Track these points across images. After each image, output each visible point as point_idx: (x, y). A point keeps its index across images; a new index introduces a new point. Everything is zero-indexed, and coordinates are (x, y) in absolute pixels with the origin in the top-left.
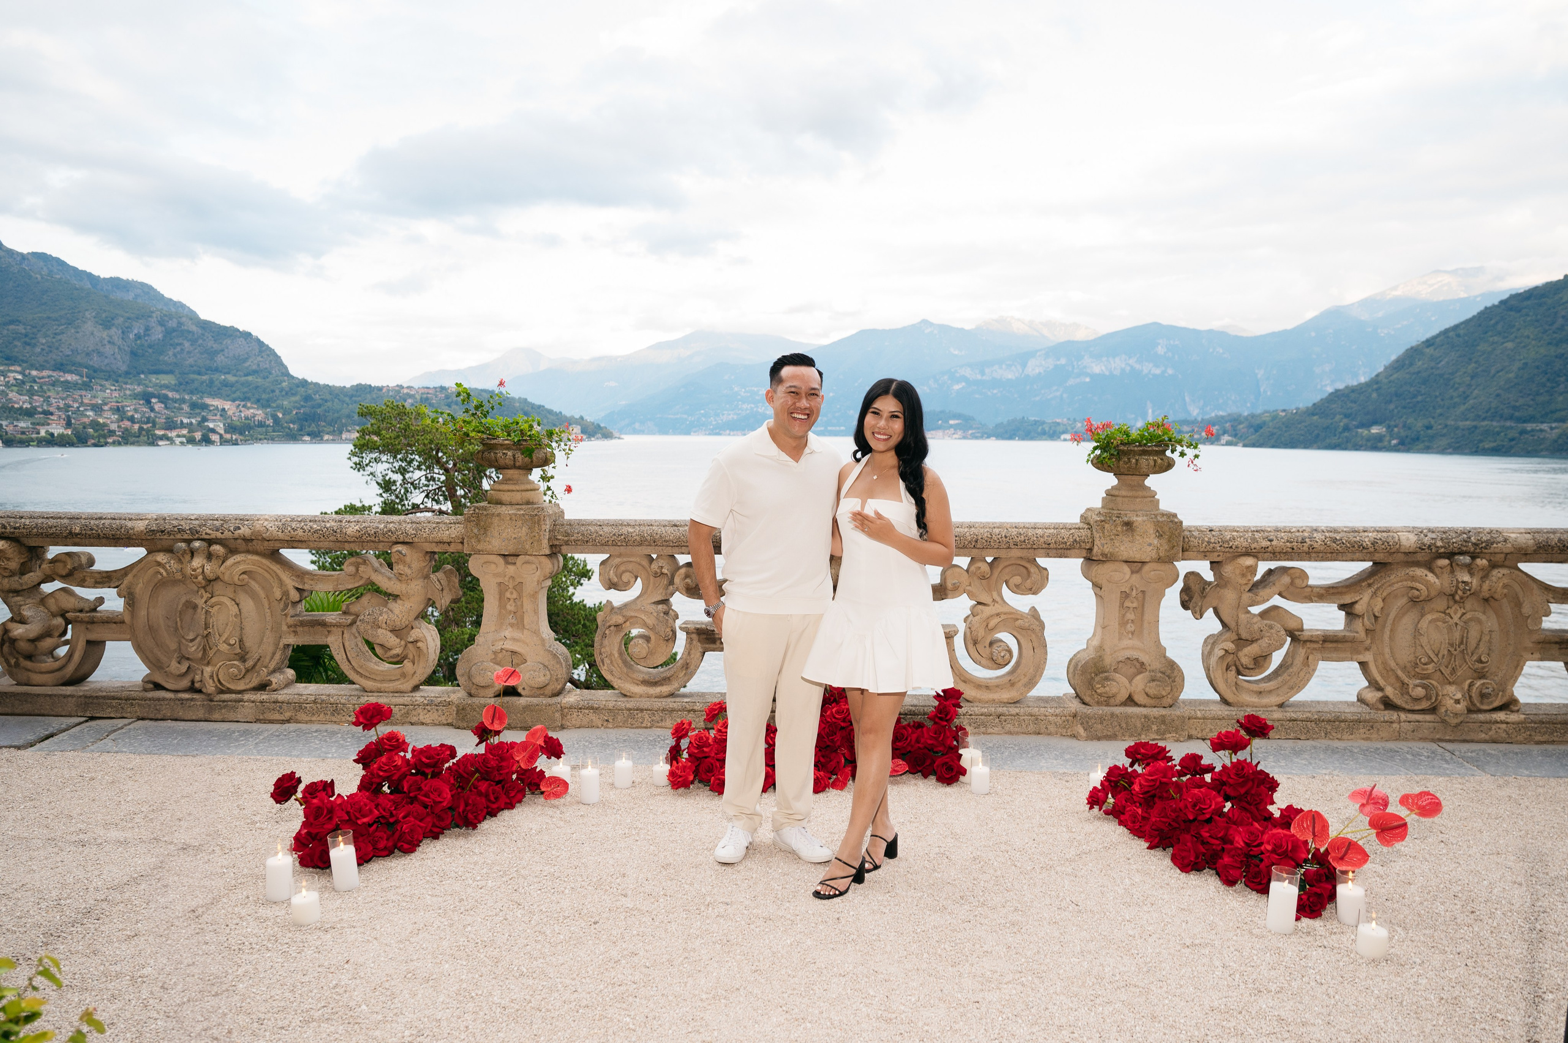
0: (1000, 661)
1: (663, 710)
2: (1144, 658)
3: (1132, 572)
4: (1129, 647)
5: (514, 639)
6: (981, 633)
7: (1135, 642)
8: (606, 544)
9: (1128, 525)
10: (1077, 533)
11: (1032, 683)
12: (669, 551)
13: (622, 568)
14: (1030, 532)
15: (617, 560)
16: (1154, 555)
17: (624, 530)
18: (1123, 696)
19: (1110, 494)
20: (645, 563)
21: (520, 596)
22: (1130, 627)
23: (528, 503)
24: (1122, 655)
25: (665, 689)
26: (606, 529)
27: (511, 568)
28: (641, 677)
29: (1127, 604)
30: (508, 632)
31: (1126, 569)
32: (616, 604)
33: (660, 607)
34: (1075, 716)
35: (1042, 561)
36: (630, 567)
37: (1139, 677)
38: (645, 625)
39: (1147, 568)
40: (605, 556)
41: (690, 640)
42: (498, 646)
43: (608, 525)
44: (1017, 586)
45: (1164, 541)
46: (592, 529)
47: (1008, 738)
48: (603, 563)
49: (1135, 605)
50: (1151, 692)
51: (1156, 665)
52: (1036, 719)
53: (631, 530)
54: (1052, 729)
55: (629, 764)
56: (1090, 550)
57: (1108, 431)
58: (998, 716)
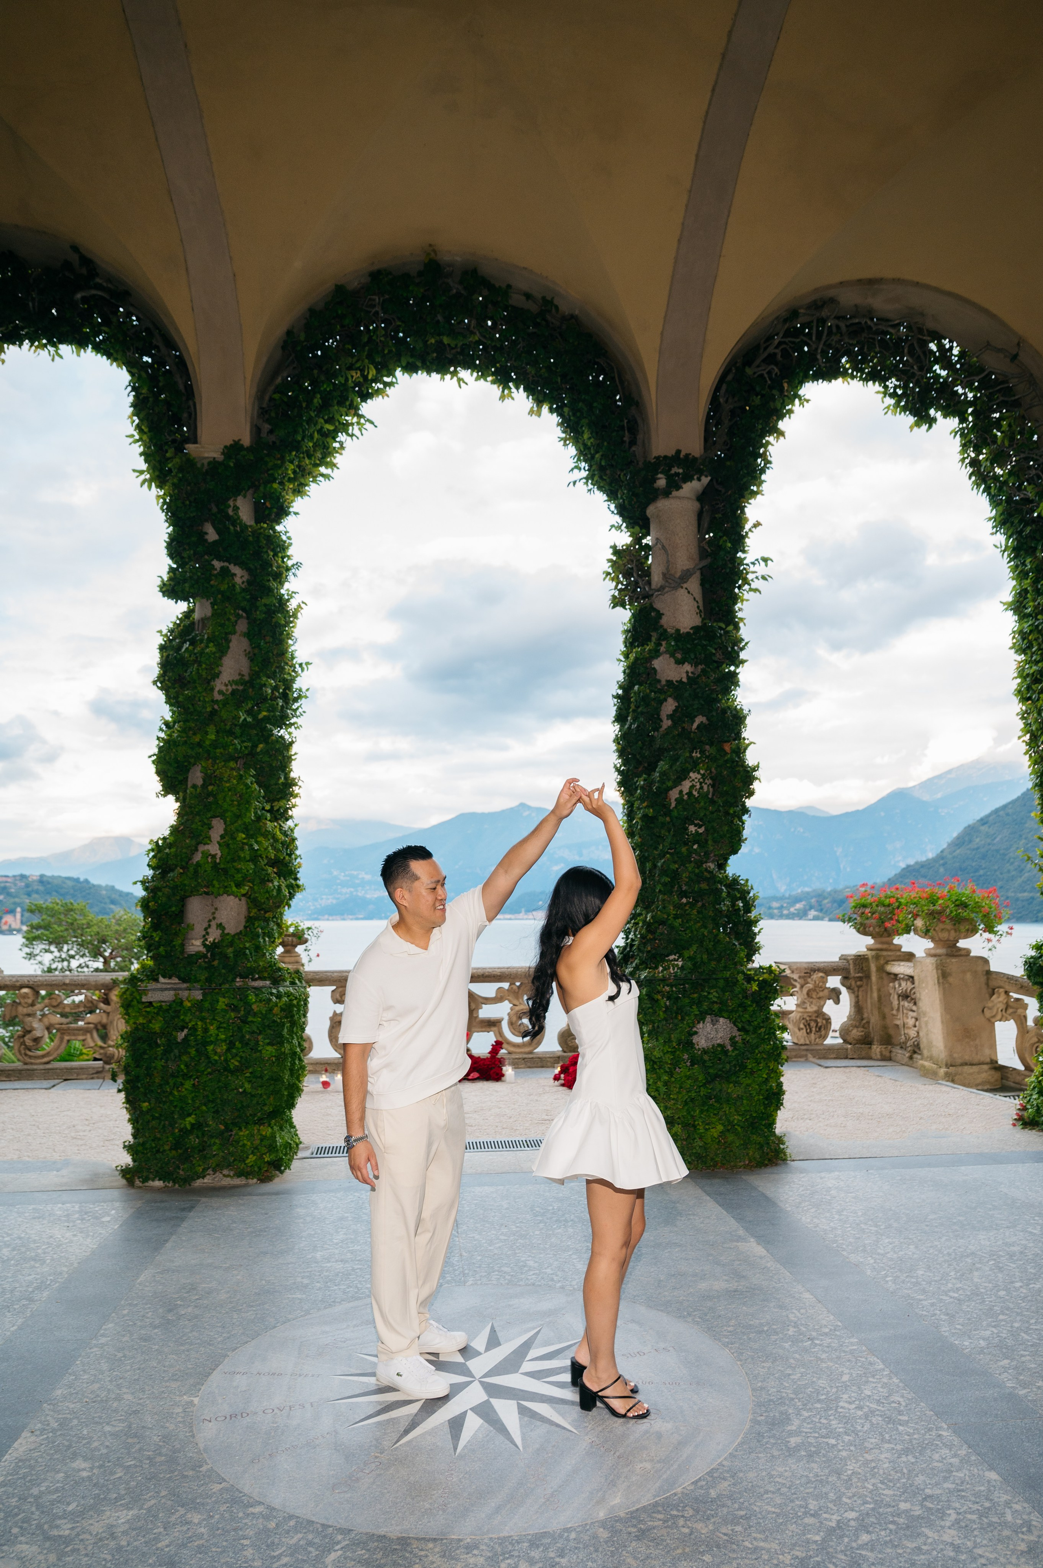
8: (335, 981)
11: (538, 1044)
23: (296, 962)
26: (335, 974)
46: (329, 974)
52: (541, 1059)
58: (524, 1059)
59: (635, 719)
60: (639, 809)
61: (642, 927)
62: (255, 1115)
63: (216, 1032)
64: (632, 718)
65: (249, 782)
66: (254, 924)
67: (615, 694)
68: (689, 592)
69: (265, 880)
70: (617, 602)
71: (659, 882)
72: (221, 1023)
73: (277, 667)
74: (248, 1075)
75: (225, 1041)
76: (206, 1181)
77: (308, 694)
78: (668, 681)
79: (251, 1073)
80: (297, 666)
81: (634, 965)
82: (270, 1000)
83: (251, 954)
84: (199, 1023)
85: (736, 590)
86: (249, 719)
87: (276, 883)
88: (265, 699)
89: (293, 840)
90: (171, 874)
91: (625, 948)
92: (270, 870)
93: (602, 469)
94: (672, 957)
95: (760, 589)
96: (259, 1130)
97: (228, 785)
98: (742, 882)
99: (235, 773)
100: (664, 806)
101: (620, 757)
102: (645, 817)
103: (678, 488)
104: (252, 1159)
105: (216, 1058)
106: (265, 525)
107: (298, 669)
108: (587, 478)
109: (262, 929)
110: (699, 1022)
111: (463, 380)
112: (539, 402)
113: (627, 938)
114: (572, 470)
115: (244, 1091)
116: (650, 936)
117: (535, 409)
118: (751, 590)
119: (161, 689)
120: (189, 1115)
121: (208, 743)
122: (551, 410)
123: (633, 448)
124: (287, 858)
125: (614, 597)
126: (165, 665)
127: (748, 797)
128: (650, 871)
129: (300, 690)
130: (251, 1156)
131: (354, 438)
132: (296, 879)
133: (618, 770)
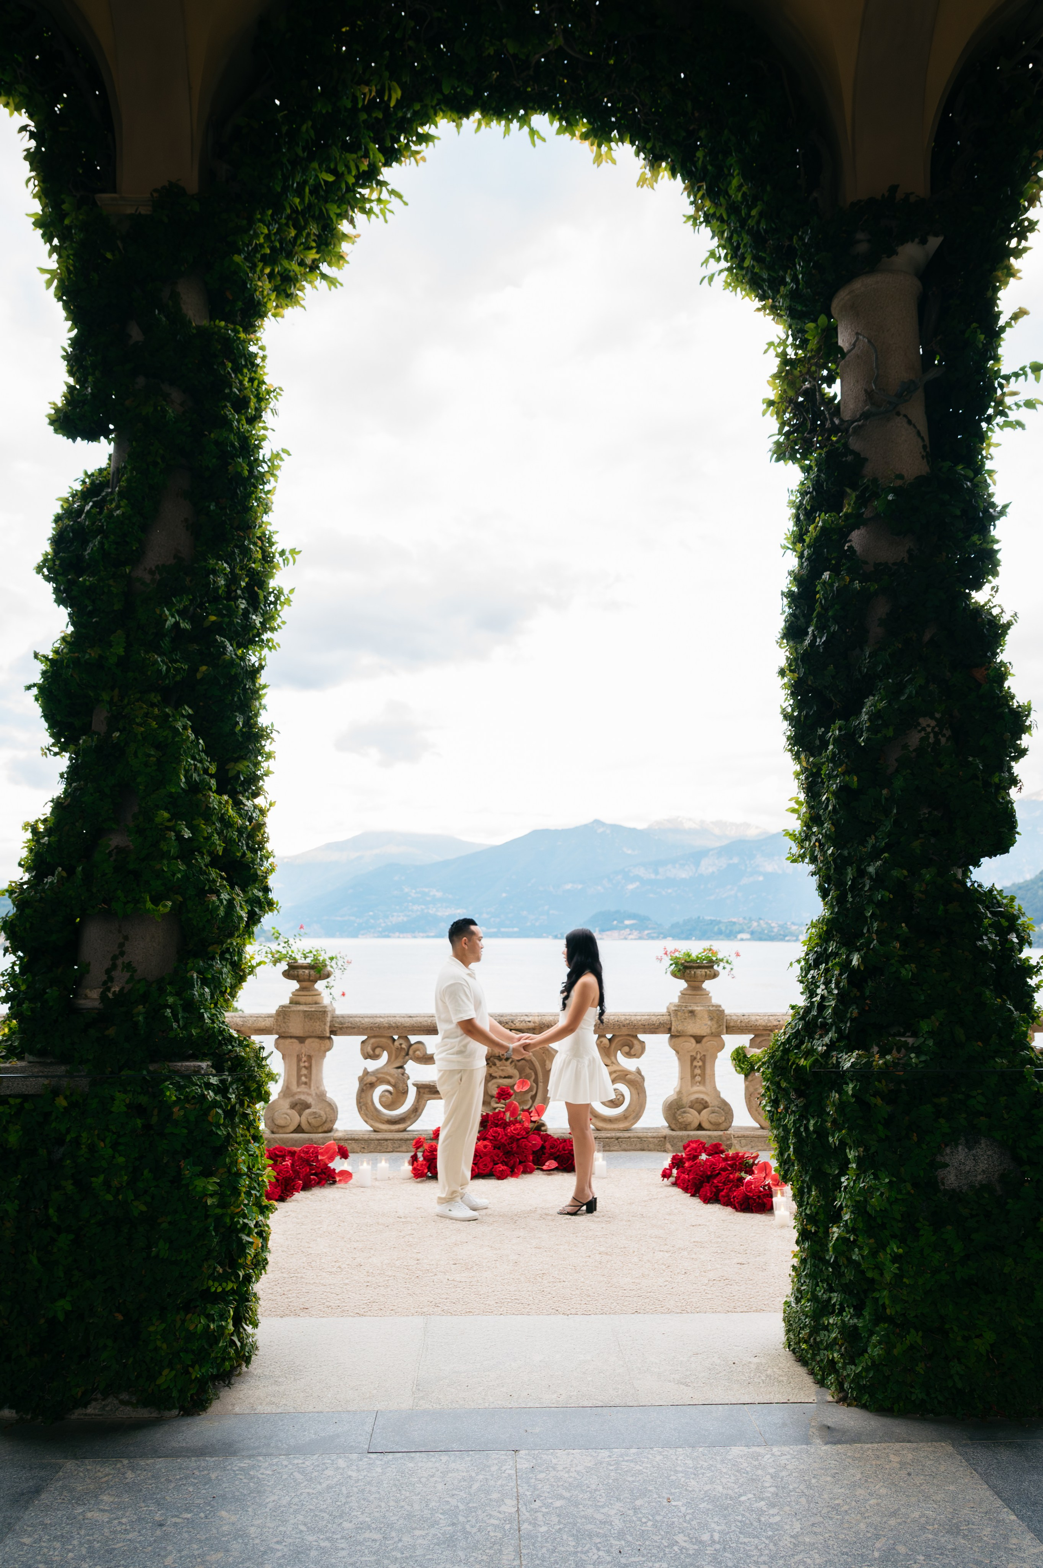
1: (401, 1140)
2: (706, 1098)
3: (696, 1043)
4: (697, 1092)
7: (701, 1088)
8: (365, 1029)
9: (692, 1012)
10: (662, 1018)
11: (638, 1117)
12: (405, 1034)
13: (375, 1045)
14: (633, 1018)
15: (373, 1040)
16: (708, 1031)
17: (378, 1020)
18: (696, 1124)
19: (682, 994)
20: (390, 1042)
21: (309, 1064)
23: (315, 1003)
24: (693, 1097)
25: (401, 1126)
26: (366, 1020)
27: (304, 1047)
28: (385, 1119)
29: (695, 1063)
30: (300, 1090)
31: (693, 1041)
32: (370, 1070)
33: (400, 1070)
34: (665, 1137)
35: (640, 1036)
36: (380, 1044)
37: (705, 1111)
38: (389, 1083)
39: (705, 1040)
40: (364, 1038)
41: (419, 1093)
42: (294, 1099)
43: (367, 1017)
44: (626, 1053)
45: (714, 1022)
46: (357, 1019)
47: (624, 1153)
48: (363, 1042)
49: (699, 1065)
50: (713, 1120)
51: (716, 1103)
52: (640, 1140)
53: (382, 1020)
54: (651, 1146)
55: (387, 1165)
56: (670, 1029)
57: (677, 955)
58: (617, 1139)
59: (821, 628)
60: (830, 777)
61: (841, 975)
63: (110, 1151)
64: (817, 628)
65: (179, 725)
66: (187, 964)
67: (786, 590)
68: (909, 423)
69: (205, 890)
70: (782, 452)
71: (870, 901)
73: (236, 546)
75: (125, 1168)
76: (89, 1410)
77: (292, 597)
78: (877, 564)
79: (170, 1223)
80: (277, 555)
81: (827, 1040)
82: (204, 1096)
83: (175, 1015)
84: (84, 1135)
85: (984, 425)
86: (185, 625)
87: (225, 896)
88: (216, 599)
89: (260, 826)
90: (49, 879)
91: (808, 1010)
92: (213, 873)
93: (759, 240)
95: (1023, 421)
96: (183, 1321)
97: (143, 729)
98: (1005, 901)
99: (156, 711)
101: (793, 694)
102: (843, 793)
103: (892, 252)
104: (167, 1376)
105: (109, 1197)
106: (223, 324)
107: (278, 559)
108: (729, 269)
109: (199, 972)
110: (946, 1145)
111: (538, 132)
112: (654, 160)
113: (812, 994)
114: (706, 261)
115: (157, 1256)
116: (855, 992)
117: (649, 175)
118: (1008, 424)
119: (48, 579)
120: (62, 1296)
121: (113, 660)
122: (674, 175)
123: (815, 194)
124: (249, 855)
125: (778, 443)
126: (58, 541)
127: (1016, 759)
128: (854, 880)
129: (281, 592)
130: (166, 1372)
131: (373, 216)
132: (266, 890)
133: (786, 717)
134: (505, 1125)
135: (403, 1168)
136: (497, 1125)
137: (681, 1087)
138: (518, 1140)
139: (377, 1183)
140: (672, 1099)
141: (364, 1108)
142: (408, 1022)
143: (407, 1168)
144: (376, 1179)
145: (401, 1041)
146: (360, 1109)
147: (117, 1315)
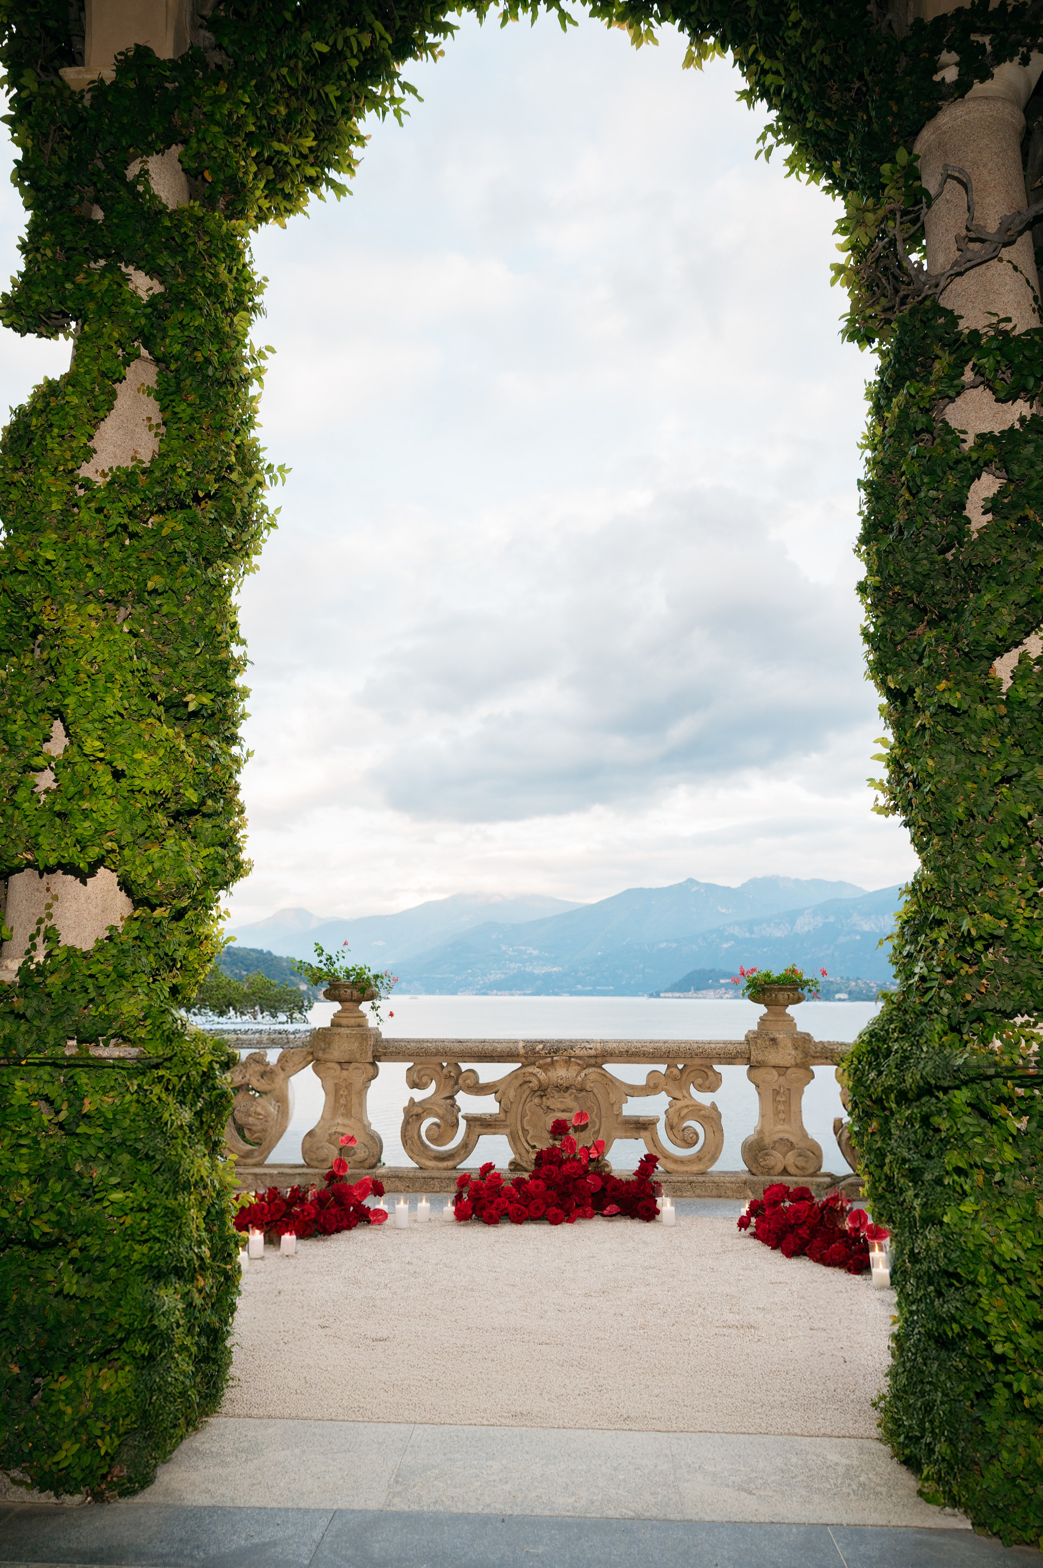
0: (690, 1141)
1: (449, 1179)
2: (792, 1138)
3: (780, 1075)
4: (781, 1131)
5: (344, 1125)
6: (676, 1120)
7: (786, 1127)
8: (412, 1055)
9: (773, 1040)
10: (739, 1047)
11: (714, 1158)
12: (455, 1060)
13: (422, 1073)
14: (706, 1047)
15: (420, 1067)
16: (793, 1062)
17: (425, 1045)
18: (780, 1168)
19: (763, 1020)
20: (438, 1069)
21: (350, 1094)
22: (782, 1116)
23: (359, 1026)
24: (776, 1137)
25: (450, 1164)
26: (412, 1044)
27: (345, 1072)
28: (433, 1154)
29: (778, 1098)
30: (340, 1120)
31: (775, 1072)
32: (416, 1100)
33: (449, 1101)
34: (745, 1183)
35: (716, 1068)
36: (428, 1072)
37: (790, 1154)
38: (437, 1115)
39: (789, 1071)
40: (411, 1064)
41: (469, 1126)
42: (333, 1130)
43: (413, 1042)
44: (700, 1086)
45: (799, 1052)
46: (403, 1045)
47: (697, 1200)
48: (409, 1069)
49: (783, 1099)
50: (799, 1164)
51: (802, 1144)
52: (717, 1185)
53: (429, 1045)
54: (729, 1193)
55: (428, 1205)
56: (749, 1059)
57: (755, 974)
58: (691, 1183)
59: (908, 523)
62: (90, 1344)
64: (903, 522)
68: (1015, 268)
69: (145, 835)
70: (855, 333)
72: (20, 1136)
74: (75, 1253)
75: (28, 1175)
77: (279, 518)
78: (980, 436)
80: (262, 470)
91: (904, 995)
92: (160, 819)
94: (1019, 1020)
96: (95, 1379)
100: (986, 688)
102: (941, 714)
103: (986, 76)
104: (68, 1450)
107: (264, 476)
111: (568, 17)
112: (700, 34)
113: (908, 975)
116: (967, 970)
117: (695, 52)
124: (213, 805)
125: (849, 318)
129: (266, 512)
131: (385, 115)
132: (235, 848)
134: (561, 1162)
135: (445, 1209)
136: (551, 1163)
137: (762, 1126)
138: (576, 1179)
139: (416, 1225)
140: (752, 1139)
141: (409, 1142)
142: (457, 1047)
143: (450, 1209)
144: (415, 1221)
145: (450, 1068)
146: (405, 1143)
147: (12, 1366)
